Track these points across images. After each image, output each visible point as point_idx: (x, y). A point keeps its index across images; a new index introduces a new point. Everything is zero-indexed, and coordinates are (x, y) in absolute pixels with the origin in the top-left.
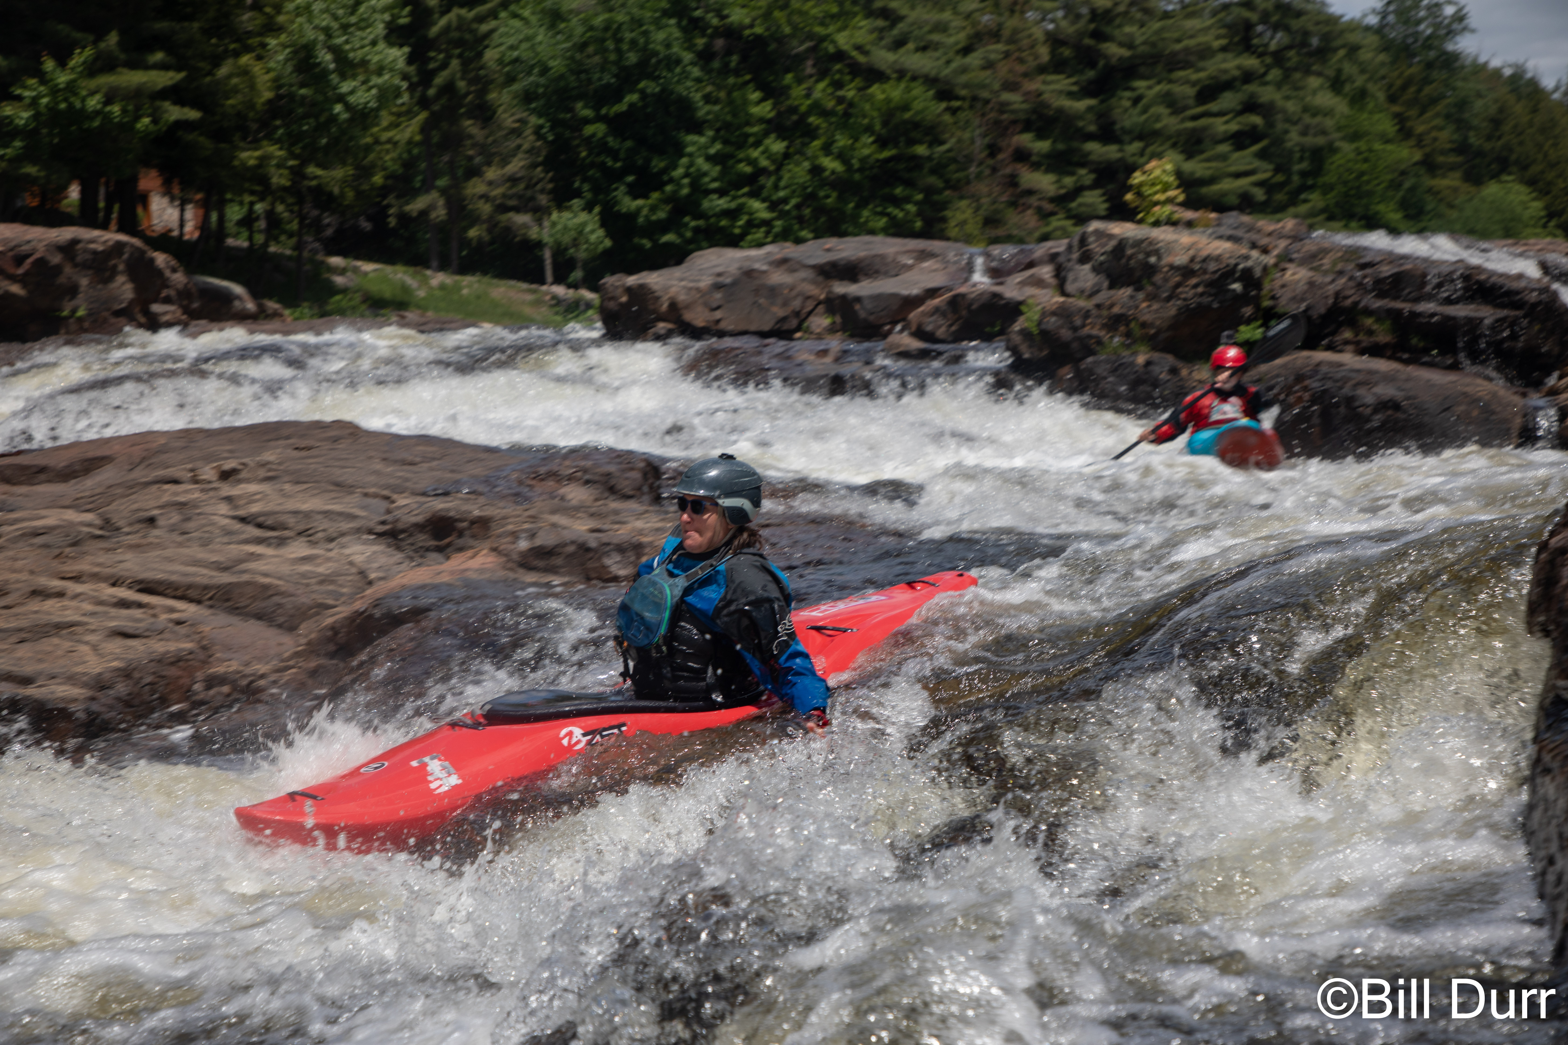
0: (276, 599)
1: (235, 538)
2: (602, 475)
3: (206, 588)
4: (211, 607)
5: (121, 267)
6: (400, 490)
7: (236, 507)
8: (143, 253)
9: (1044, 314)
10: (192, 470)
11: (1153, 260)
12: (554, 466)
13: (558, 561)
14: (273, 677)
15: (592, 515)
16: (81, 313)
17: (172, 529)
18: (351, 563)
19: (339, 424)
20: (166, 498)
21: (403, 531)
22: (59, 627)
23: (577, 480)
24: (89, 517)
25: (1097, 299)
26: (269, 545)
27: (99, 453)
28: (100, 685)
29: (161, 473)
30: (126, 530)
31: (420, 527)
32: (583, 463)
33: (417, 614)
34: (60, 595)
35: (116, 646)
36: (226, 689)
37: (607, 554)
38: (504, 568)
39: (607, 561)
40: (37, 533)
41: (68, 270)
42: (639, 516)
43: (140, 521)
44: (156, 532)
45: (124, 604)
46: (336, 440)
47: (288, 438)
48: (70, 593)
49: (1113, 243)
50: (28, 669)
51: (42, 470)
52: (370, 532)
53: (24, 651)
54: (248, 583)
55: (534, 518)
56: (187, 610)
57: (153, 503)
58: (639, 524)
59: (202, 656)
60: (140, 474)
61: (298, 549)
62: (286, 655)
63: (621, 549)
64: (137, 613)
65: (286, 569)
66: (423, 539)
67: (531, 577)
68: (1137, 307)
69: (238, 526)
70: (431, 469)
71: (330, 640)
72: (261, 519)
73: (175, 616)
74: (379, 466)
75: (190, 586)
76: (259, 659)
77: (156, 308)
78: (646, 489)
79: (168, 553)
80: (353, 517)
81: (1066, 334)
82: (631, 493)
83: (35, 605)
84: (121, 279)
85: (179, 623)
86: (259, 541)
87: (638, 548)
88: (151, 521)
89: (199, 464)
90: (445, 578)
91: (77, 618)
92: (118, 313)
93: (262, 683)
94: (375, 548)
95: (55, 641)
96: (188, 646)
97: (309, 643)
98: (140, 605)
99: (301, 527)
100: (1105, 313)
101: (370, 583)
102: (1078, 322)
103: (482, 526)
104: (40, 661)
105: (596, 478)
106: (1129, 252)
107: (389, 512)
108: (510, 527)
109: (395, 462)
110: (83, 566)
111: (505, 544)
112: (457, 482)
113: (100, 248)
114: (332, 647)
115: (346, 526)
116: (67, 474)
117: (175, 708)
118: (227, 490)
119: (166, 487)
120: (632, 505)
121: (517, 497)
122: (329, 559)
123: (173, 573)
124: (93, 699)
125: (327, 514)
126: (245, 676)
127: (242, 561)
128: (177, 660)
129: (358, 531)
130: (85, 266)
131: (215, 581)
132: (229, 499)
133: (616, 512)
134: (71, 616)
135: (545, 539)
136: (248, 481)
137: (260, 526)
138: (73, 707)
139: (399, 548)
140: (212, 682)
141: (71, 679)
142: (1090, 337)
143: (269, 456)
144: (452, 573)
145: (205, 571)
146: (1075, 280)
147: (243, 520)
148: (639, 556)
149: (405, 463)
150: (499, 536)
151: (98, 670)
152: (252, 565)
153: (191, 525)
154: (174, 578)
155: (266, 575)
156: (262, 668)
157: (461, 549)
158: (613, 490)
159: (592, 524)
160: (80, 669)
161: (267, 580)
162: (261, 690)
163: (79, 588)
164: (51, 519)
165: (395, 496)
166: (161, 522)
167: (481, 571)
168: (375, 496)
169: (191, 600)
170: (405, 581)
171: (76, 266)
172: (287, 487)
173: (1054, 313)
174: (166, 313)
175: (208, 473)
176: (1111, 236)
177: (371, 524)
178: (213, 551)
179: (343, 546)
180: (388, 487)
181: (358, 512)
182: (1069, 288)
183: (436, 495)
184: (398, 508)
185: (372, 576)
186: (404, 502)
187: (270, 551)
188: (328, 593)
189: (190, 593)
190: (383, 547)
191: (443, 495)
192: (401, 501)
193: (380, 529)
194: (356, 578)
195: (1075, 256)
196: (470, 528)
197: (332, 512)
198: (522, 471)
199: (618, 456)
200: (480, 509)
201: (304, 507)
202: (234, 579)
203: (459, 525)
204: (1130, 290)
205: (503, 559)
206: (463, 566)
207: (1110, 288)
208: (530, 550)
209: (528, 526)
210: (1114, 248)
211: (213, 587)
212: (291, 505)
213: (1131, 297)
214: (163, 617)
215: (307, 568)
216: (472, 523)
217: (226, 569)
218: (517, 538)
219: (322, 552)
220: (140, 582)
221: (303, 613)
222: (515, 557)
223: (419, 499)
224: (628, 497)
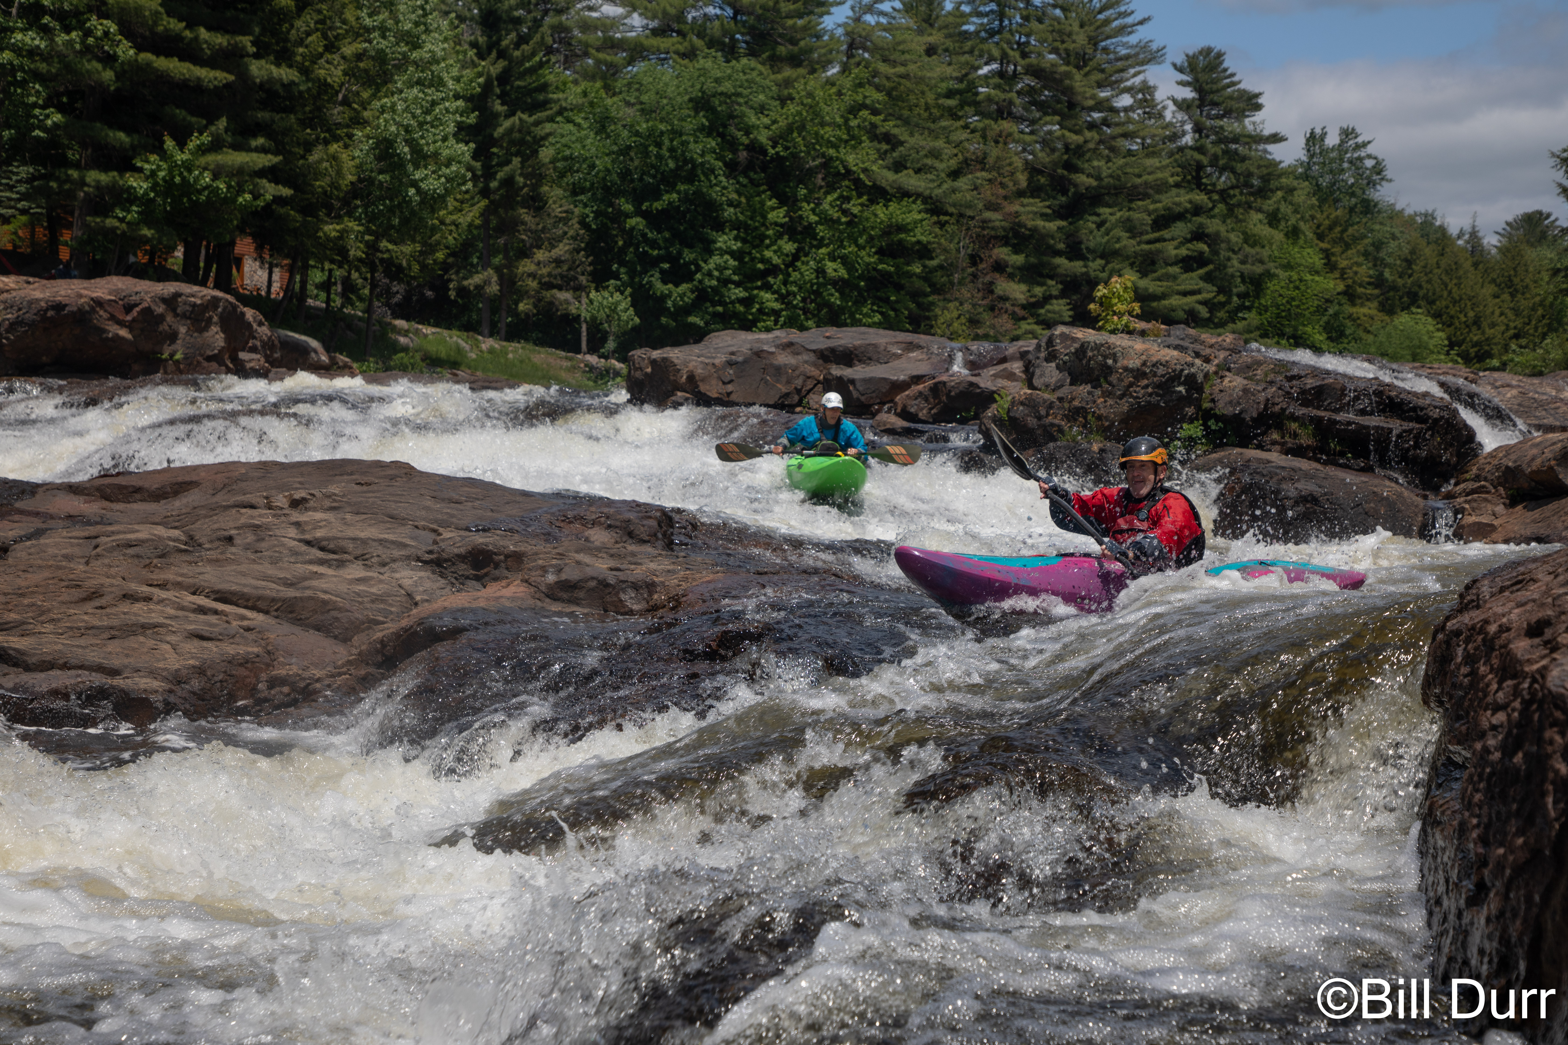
0: (335, 613)
1: (300, 558)
2: (623, 521)
3: (273, 600)
4: (277, 617)
5: (215, 319)
6: (447, 525)
7: (303, 532)
8: (235, 307)
9: (1013, 403)
10: (267, 498)
11: (1110, 362)
13: (581, 594)
14: (326, 682)
15: (612, 556)
16: (178, 356)
17: (247, 548)
18: (400, 586)
19: (396, 464)
20: (243, 520)
21: (446, 560)
22: (144, 627)
23: (600, 524)
24: (176, 533)
25: (1060, 393)
26: (330, 566)
27: (187, 479)
28: (177, 679)
29: (240, 498)
30: (207, 546)
31: (462, 558)
32: (606, 510)
33: (455, 632)
34: (148, 599)
35: (193, 647)
36: (286, 689)
37: (624, 590)
38: (534, 597)
39: (624, 597)
40: (129, 545)
41: (169, 318)
42: (653, 558)
43: (219, 539)
44: (233, 549)
45: (202, 610)
46: (392, 478)
47: (351, 474)
48: (155, 598)
49: (1077, 345)
50: (116, 663)
51: (138, 490)
52: (418, 559)
53: (113, 646)
54: (310, 598)
55: (561, 556)
56: (257, 618)
57: (232, 524)
58: (653, 566)
59: (267, 659)
60: (221, 499)
61: (355, 571)
62: (340, 663)
63: (635, 586)
64: (213, 619)
65: (343, 588)
66: (463, 568)
67: (556, 607)
68: (1095, 402)
69: (304, 548)
70: (474, 508)
71: (378, 651)
72: (324, 543)
73: (245, 623)
74: (429, 503)
75: (259, 598)
76: (316, 666)
77: (243, 355)
78: (660, 535)
79: (243, 568)
80: (405, 546)
81: (1032, 422)
82: (647, 538)
83: (125, 607)
84: (214, 329)
85: (248, 629)
86: (321, 562)
87: (651, 587)
88: (230, 539)
89: (273, 492)
90: (482, 604)
91: (161, 620)
92: (209, 359)
93: (318, 685)
94: (422, 574)
95: (142, 639)
96: (256, 650)
97: (360, 654)
99: (359, 552)
100: (1066, 405)
101: (416, 604)
102: (1043, 412)
103: (516, 559)
104: (127, 656)
105: (617, 524)
106: (1090, 354)
107: (435, 542)
108: (540, 562)
109: (443, 500)
110: (169, 575)
111: (535, 577)
112: (496, 520)
113: (199, 302)
114: (379, 658)
115: (397, 553)
116: (158, 496)
117: (240, 703)
118: (296, 516)
119: (243, 511)
120: (648, 549)
121: (548, 537)
122: (381, 581)
123: (245, 585)
124: (171, 691)
125: (381, 541)
126: (303, 679)
127: (305, 579)
128: (245, 662)
129: (408, 558)
130: (184, 316)
131: (281, 595)
132: (297, 524)
133: (633, 554)
134: (156, 618)
135: (571, 574)
136: (315, 509)
137: (322, 549)
138: (152, 697)
139: (442, 575)
140: (273, 683)
141: (153, 673)
142: (1053, 425)
143: (334, 489)
144: (488, 599)
145: (274, 586)
146: (1041, 376)
147: (308, 543)
148: (651, 594)
149: (451, 501)
150: (530, 570)
151: (177, 666)
152: (315, 583)
153: (263, 545)
154: (246, 590)
155: (326, 592)
156: (318, 673)
157: (496, 579)
158: (631, 535)
159: (612, 563)
160: (161, 665)
161: (326, 597)
162: (316, 692)
163: (164, 594)
164: (143, 533)
165: (441, 530)
166: (237, 541)
167: (513, 599)
168: (424, 528)
169: (259, 611)
170: (446, 604)
171: (176, 315)
172: (348, 516)
173: (1022, 403)
174: (251, 361)
175: (281, 500)
176: (1074, 340)
177: (420, 553)
178: (281, 569)
179: (394, 571)
180: (436, 521)
181: (408, 541)
182: (1036, 382)
183: (478, 531)
184: (443, 540)
185: (418, 598)
186: (449, 535)
187: (331, 572)
188: (379, 611)
189: (259, 604)
190: (428, 574)
191: (484, 530)
192: (447, 534)
193: (427, 557)
194: (404, 599)
195: (1042, 355)
196: (505, 561)
197: (386, 541)
198: (553, 514)
199: (635, 505)
200: (515, 545)
201: (362, 535)
202: (298, 594)
203: (496, 558)
204: (1088, 387)
205: (532, 590)
206: (498, 594)
207: (1071, 384)
208: (557, 583)
209: (554, 562)
210: (1077, 350)
211: (279, 600)
212: (351, 532)
213: (1089, 393)
214: (235, 623)
215: (362, 588)
216: (507, 556)
217: (291, 585)
218: (546, 572)
219: (375, 575)
220: (218, 592)
221: (357, 627)
222: (543, 589)
223: (463, 533)
224: (645, 542)
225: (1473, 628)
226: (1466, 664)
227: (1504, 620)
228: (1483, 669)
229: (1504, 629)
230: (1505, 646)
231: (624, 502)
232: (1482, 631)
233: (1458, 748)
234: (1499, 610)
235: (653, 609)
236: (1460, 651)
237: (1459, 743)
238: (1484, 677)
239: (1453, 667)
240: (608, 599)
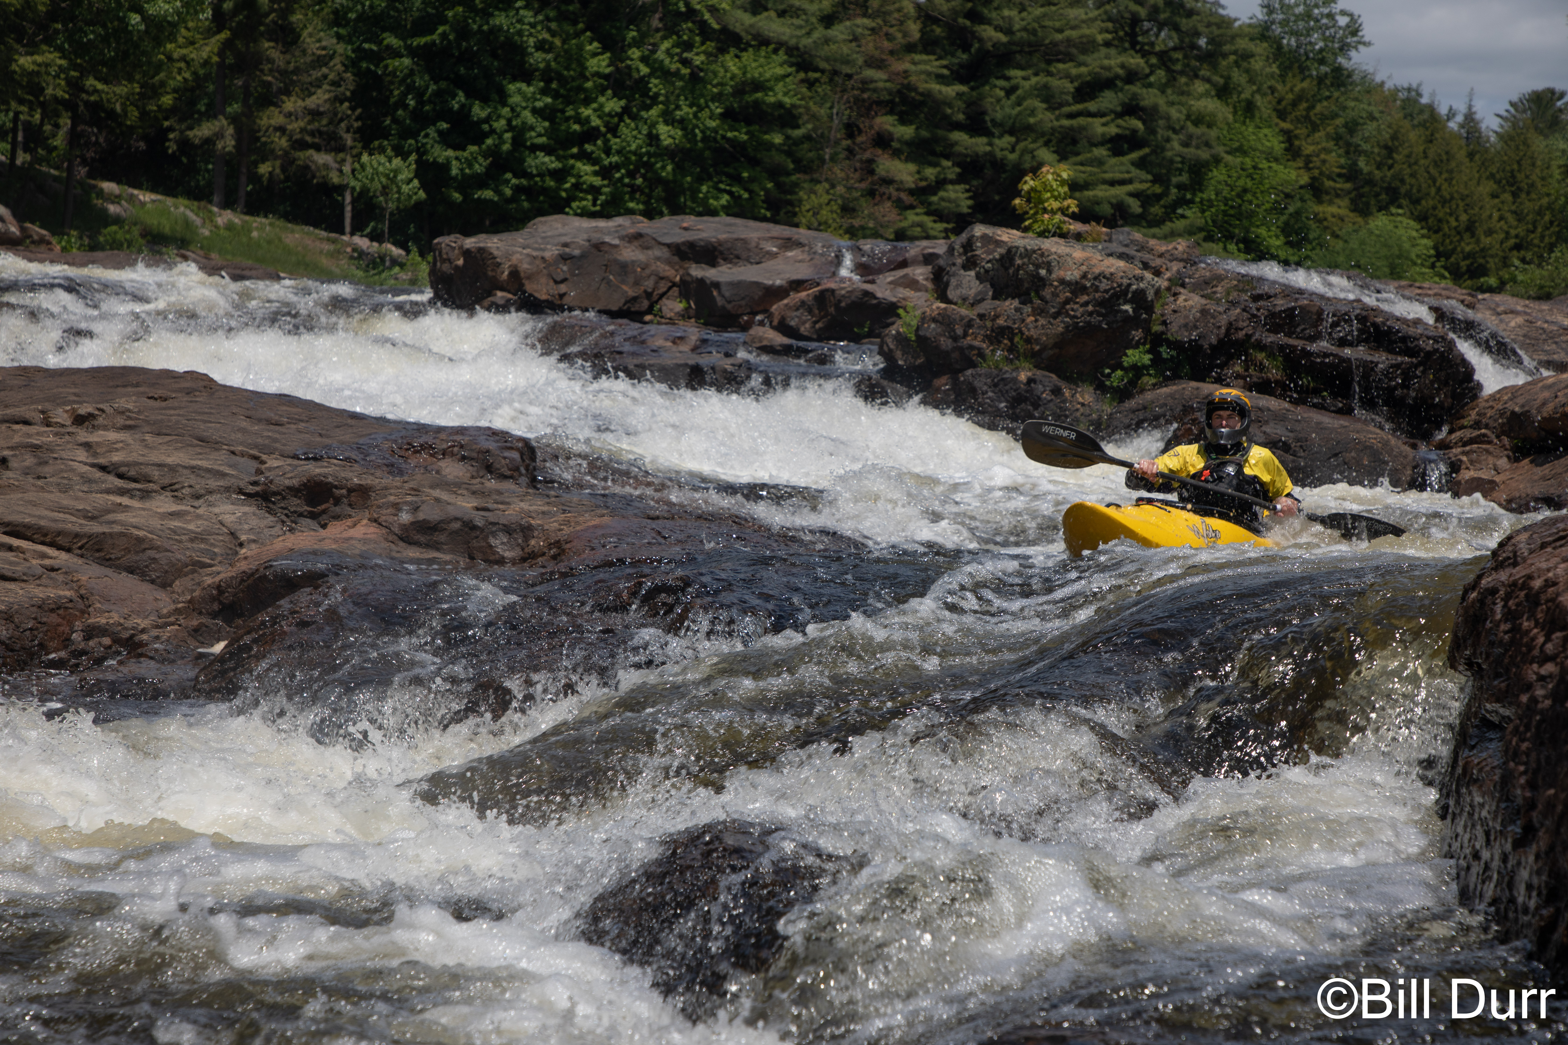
0: (151, 553)
1: (95, 487)
2: (479, 452)
3: (77, 535)
4: (82, 556)
6: (270, 451)
7: (95, 455)
9: (923, 318)
10: (42, 412)
11: (1043, 272)
12: (428, 439)
13: (442, 538)
14: (154, 633)
15: (474, 493)
17: (28, 472)
18: (221, 523)
19: (191, 375)
20: (16, 439)
21: (275, 494)
23: (453, 455)
25: (981, 309)
26: (132, 497)
29: (7, 411)
31: (294, 491)
32: (458, 438)
33: (314, 578)
36: (106, 641)
37: (494, 534)
38: (386, 540)
39: (492, 541)
42: (522, 497)
44: (8, 474)
46: (191, 391)
47: (139, 385)
49: (1002, 251)
52: (241, 492)
54: (119, 534)
55: (416, 491)
56: (59, 557)
57: (4, 443)
58: (524, 506)
59: (81, 605)
61: (164, 504)
62: (165, 611)
63: (508, 530)
64: (10, 555)
65: (156, 523)
66: (296, 504)
67: (411, 552)
68: (1023, 321)
69: (98, 474)
70: (299, 431)
71: (213, 598)
72: (123, 469)
73: (47, 562)
74: (244, 424)
75: (59, 533)
76: (138, 614)
78: (522, 470)
79: (31, 496)
80: (224, 475)
81: (946, 343)
82: (509, 473)
85: (53, 569)
86: (122, 492)
87: (526, 530)
88: (3, 462)
89: (48, 406)
90: (330, 546)
93: (143, 637)
94: (246, 509)
96: (67, 593)
97: (189, 602)
98: (10, 548)
99: (167, 481)
100: (989, 324)
101: (241, 545)
102: (959, 331)
103: (361, 494)
105: (474, 455)
106: (1019, 262)
107: (259, 472)
108: (392, 498)
109: (260, 420)
111: (386, 515)
112: (328, 447)
114: (216, 607)
115: (213, 483)
117: (54, 655)
118: (83, 435)
119: (16, 427)
120: (509, 485)
121: (392, 469)
122: (199, 517)
123: (39, 517)
125: (193, 469)
126: (126, 629)
127: (109, 512)
128: (57, 607)
129: (228, 489)
131: (86, 529)
132: (87, 445)
133: (499, 493)
135: (429, 513)
136: (106, 428)
137: (121, 476)
139: (270, 511)
140: (90, 633)
142: (972, 347)
143: (125, 403)
144: (335, 541)
145: (74, 519)
146: (958, 286)
147: (103, 468)
148: (526, 539)
149: (270, 422)
150: (379, 507)
152: (120, 517)
153: (47, 470)
154: (42, 523)
155: (137, 528)
156: (141, 623)
157: (337, 517)
158: (489, 468)
159: (476, 502)
161: (141, 533)
162: (142, 644)
165: (264, 457)
166: (14, 464)
167: (365, 541)
168: (243, 454)
169: (60, 548)
170: (289, 545)
172: (149, 437)
173: (934, 320)
175: (61, 416)
176: (998, 243)
177: (242, 484)
178: (77, 499)
179: (211, 505)
180: (256, 446)
181: (227, 470)
182: (951, 294)
183: (307, 459)
184: (270, 469)
185: (243, 538)
186: (276, 464)
187: (135, 503)
188: (202, 551)
189: (60, 540)
190: (253, 509)
191: (315, 459)
192: (273, 462)
193: (251, 489)
194: (227, 538)
195: (959, 261)
196: (348, 496)
197: (200, 468)
198: (395, 441)
199: (494, 433)
200: (359, 476)
201: (169, 460)
202: (106, 529)
203: (337, 492)
204: (1016, 303)
205: (384, 531)
206: (345, 535)
207: (994, 298)
208: (413, 523)
209: (409, 498)
210: (1002, 257)
211: (84, 535)
212: (155, 457)
213: (1017, 310)
214: (34, 562)
215: (176, 523)
216: (350, 491)
217: (93, 518)
218: (400, 510)
219: (189, 508)
220: (7, 524)
221: (178, 570)
222: (396, 530)
223: (289, 461)
224: (504, 477)
225: (1514, 584)
226: (1506, 620)
227: (1550, 575)
228: (1526, 624)
229: (1550, 583)
230: (1553, 600)
231: (479, 429)
232: (1525, 586)
233: (1496, 706)
234: (1544, 565)
235: (528, 557)
236: (1498, 608)
237: (1498, 701)
238: (1528, 631)
239: (1488, 625)
240: (475, 543)
